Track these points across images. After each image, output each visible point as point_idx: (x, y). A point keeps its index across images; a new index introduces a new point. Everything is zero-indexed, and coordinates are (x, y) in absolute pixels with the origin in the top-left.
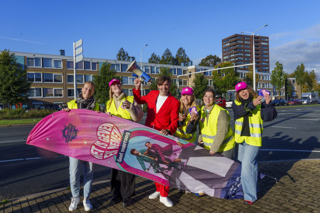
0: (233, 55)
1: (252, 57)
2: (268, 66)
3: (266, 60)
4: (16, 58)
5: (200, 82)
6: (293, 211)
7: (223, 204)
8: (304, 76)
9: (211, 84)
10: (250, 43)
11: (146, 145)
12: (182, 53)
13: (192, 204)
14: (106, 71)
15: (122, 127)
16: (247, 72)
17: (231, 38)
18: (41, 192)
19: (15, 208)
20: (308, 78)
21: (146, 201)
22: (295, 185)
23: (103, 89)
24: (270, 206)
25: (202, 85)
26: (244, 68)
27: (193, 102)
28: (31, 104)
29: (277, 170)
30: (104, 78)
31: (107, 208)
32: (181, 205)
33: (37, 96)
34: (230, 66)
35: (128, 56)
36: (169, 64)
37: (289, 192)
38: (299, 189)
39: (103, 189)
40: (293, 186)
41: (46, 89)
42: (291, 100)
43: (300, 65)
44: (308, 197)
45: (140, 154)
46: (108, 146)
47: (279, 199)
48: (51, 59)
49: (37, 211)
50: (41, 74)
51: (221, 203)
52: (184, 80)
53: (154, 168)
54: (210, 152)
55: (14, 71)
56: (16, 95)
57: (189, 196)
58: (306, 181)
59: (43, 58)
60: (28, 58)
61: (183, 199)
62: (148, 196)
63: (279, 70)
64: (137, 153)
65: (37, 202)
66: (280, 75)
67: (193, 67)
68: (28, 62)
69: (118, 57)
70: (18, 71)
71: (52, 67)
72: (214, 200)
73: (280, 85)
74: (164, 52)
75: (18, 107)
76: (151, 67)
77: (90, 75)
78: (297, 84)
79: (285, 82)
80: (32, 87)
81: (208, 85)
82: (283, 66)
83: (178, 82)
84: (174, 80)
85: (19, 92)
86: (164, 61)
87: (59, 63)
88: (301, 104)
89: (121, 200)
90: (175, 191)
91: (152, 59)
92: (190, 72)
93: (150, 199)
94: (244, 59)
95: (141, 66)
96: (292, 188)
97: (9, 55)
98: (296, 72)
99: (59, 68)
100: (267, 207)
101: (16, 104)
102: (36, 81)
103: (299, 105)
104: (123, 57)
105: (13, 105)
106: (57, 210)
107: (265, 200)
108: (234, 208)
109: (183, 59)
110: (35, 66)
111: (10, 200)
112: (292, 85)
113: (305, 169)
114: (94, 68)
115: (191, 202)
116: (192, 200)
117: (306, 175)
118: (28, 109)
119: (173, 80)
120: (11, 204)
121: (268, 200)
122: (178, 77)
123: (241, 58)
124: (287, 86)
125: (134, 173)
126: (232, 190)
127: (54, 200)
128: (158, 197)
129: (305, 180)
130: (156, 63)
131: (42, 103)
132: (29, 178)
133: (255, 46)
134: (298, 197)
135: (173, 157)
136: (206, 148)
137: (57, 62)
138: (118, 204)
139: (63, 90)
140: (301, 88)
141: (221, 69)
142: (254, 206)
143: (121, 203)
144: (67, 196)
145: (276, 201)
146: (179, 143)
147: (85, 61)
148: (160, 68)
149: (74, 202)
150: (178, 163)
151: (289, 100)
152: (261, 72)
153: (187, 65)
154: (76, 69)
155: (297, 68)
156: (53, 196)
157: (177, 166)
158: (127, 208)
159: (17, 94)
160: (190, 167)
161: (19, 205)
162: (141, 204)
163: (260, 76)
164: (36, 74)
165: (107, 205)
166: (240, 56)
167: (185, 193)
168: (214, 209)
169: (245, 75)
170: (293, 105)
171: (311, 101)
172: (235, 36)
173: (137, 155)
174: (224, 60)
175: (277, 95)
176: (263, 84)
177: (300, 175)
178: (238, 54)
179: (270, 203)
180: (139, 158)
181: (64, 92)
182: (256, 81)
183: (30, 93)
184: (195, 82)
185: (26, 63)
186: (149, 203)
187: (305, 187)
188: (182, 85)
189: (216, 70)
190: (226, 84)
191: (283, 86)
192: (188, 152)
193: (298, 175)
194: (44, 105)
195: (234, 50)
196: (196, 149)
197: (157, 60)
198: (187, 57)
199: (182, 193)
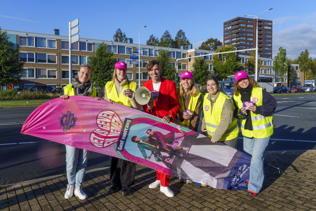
0: (235, 39)
1: (254, 41)
2: (271, 51)
3: (269, 45)
4: (8, 36)
5: (200, 67)
6: (297, 204)
7: (226, 195)
8: (308, 63)
9: (211, 69)
10: (252, 27)
11: (147, 133)
12: (182, 36)
13: (193, 195)
14: (102, 53)
15: (123, 115)
16: (249, 57)
17: (233, 21)
18: (36, 178)
19: (10, 195)
20: (312, 64)
21: (146, 190)
22: (299, 177)
23: (99, 71)
24: (274, 198)
25: (202, 69)
26: (246, 53)
27: (193, 87)
28: (23, 85)
29: (280, 161)
30: (101, 60)
31: (106, 197)
32: (182, 196)
33: (29, 76)
34: (231, 51)
35: (125, 37)
36: (168, 47)
37: (294, 184)
38: (303, 181)
39: (100, 177)
40: (297, 178)
41: (39, 70)
42: (294, 87)
43: (304, 51)
44: (313, 190)
45: (141, 142)
46: (109, 134)
47: (283, 192)
48: (45, 39)
49: (33, 198)
50: (34, 54)
51: (223, 194)
52: (183, 64)
53: (156, 156)
54: (212, 140)
55: (6, 50)
56: (8, 76)
57: (190, 186)
58: (311, 173)
59: (36, 38)
60: (21, 37)
61: (184, 189)
62: (147, 185)
63: (283, 56)
64: (138, 140)
65: (32, 189)
66: (284, 61)
67: (193, 50)
68: (21, 41)
69: (115, 38)
70: (10, 50)
71: (46, 47)
72: (216, 191)
73: (283, 71)
74: (163, 34)
75: (9, 88)
76: (149, 49)
77: (85, 56)
78: (301, 70)
79: (288, 69)
80: (25, 68)
81: (208, 69)
82: (286, 52)
83: (177, 66)
84: (173, 63)
85: (11, 72)
86: (163, 44)
87: (53, 43)
88: (304, 92)
89: (120, 188)
90: (175, 181)
91: (150, 41)
92: (190, 56)
93: (150, 189)
94: (246, 43)
95: (139, 48)
96: (296, 180)
97: (1, 33)
98: (300, 58)
99: (53, 48)
100: (271, 199)
101: (8, 85)
102: (28, 61)
103: (302, 92)
104: (121, 38)
105: (4, 86)
106: (53, 198)
107: (269, 192)
108: (237, 200)
109: (182, 42)
110: (28, 45)
111: (3, 186)
112: (295, 72)
113: (309, 160)
114: (90, 49)
115: (192, 193)
116: (193, 190)
117: (310, 167)
118: (19, 90)
119: (171, 63)
120: (5, 191)
121: (271, 192)
122: (177, 60)
123: (243, 42)
124: (290, 73)
125: (135, 162)
126: (234, 181)
127: (50, 188)
128: (159, 187)
129: (309, 172)
130: (154, 45)
131: (35, 84)
132: (23, 163)
133: (258, 30)
134: (303, 190)
135: (175, 145)
136: (209, 137)
137: (50, 42)
138: (117, 193)
139: (57, 72)
140: (304, 75)
141: (222, 54)
142: (257, 198)
143: (120, 192)
144: (63, 184)
145: (280, 193)
146: (181, 131)
147: (80, 42)
148: (159, 51)
149: (70, 189)
150: (180, 151)
151: (291, 87)
152: (263, 57)
153: (187, 48)
154: (71, 49)
155: (301, 54)
156: (49, 183)
157: (178, 154)
158: (127, 197)
159: (8, 74)
160: (192, 155)
161: (14, 192)
162: (140, 193)
163: (262, 61)
164: (29, 54)
165: (106, 194)
166: (243, 40)
167: (186, 183)
168: (216, 200)
169: (247, 60)
170: (295, 93)
171: (314, 89)
172: (238, 18)
173: (138, 142)
174: (225, 44)
175: (279, 82)
176: (265, 70)
177: (304, 166)
178: (240, 38)
179: (273, 195)
180: (141, 146)
181: (58, 73)
182: (258, 66)
183: (22, 73)
184: (194, 66)
185: (18, 42)
186: (149, 192)
187: (310, 179)
188: (181, 69)
189: (217, 55)
190: (227, 69)
191: (286, 73)
192: (190, 140)
193: (302, 166)
194: (37, 87)
195: (235, 34)
196: (199, 137)
197: (155, 43)
198: (186, 40)
199: (183, 182)
